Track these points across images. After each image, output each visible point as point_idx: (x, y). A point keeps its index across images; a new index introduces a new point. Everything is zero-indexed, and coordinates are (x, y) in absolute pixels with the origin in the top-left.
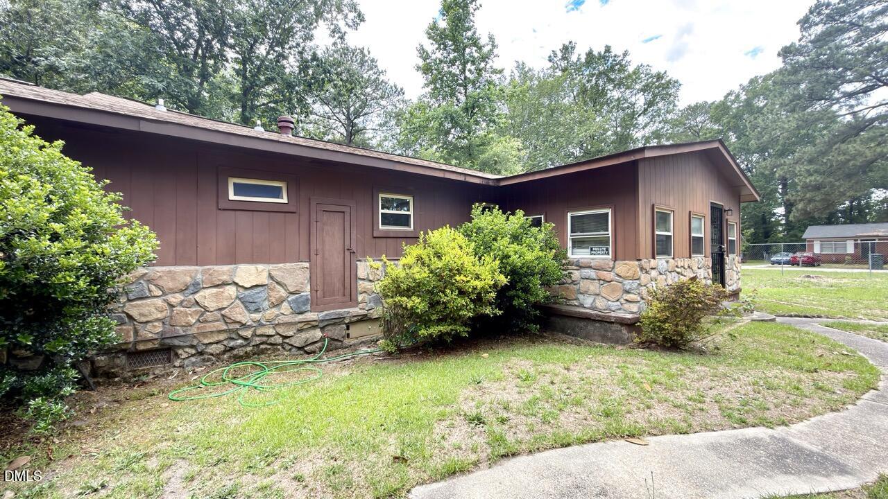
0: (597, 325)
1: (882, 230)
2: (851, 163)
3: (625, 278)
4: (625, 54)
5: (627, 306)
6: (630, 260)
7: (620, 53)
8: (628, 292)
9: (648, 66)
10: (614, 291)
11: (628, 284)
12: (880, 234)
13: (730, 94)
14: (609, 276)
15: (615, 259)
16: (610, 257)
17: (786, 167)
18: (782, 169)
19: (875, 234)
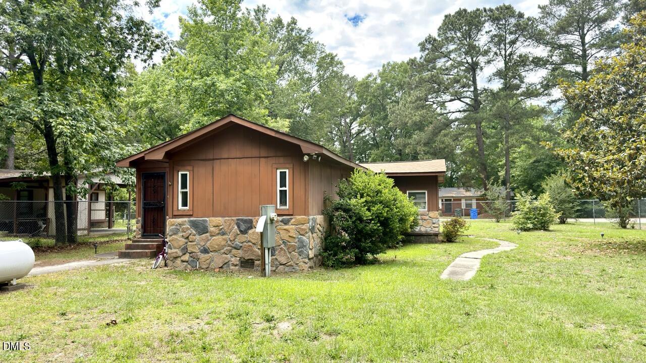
0: (425, 237)
1: (454, 193)
2: (446, 150)
3: (433, 218)
4: (309, 31)
5: (434, 229)
6: (435, 211)
7: (305, 28)
8: (434, 224)
9: (323, 45)
10: (428, 223)
11: (434, 221)
12: (454, 195)
13: (370, 76)
14: (427, 217)
15: (429, 211)
16: (426, 210)
17: (411, 146)
18: (409, 147)
19: (451, 195)
